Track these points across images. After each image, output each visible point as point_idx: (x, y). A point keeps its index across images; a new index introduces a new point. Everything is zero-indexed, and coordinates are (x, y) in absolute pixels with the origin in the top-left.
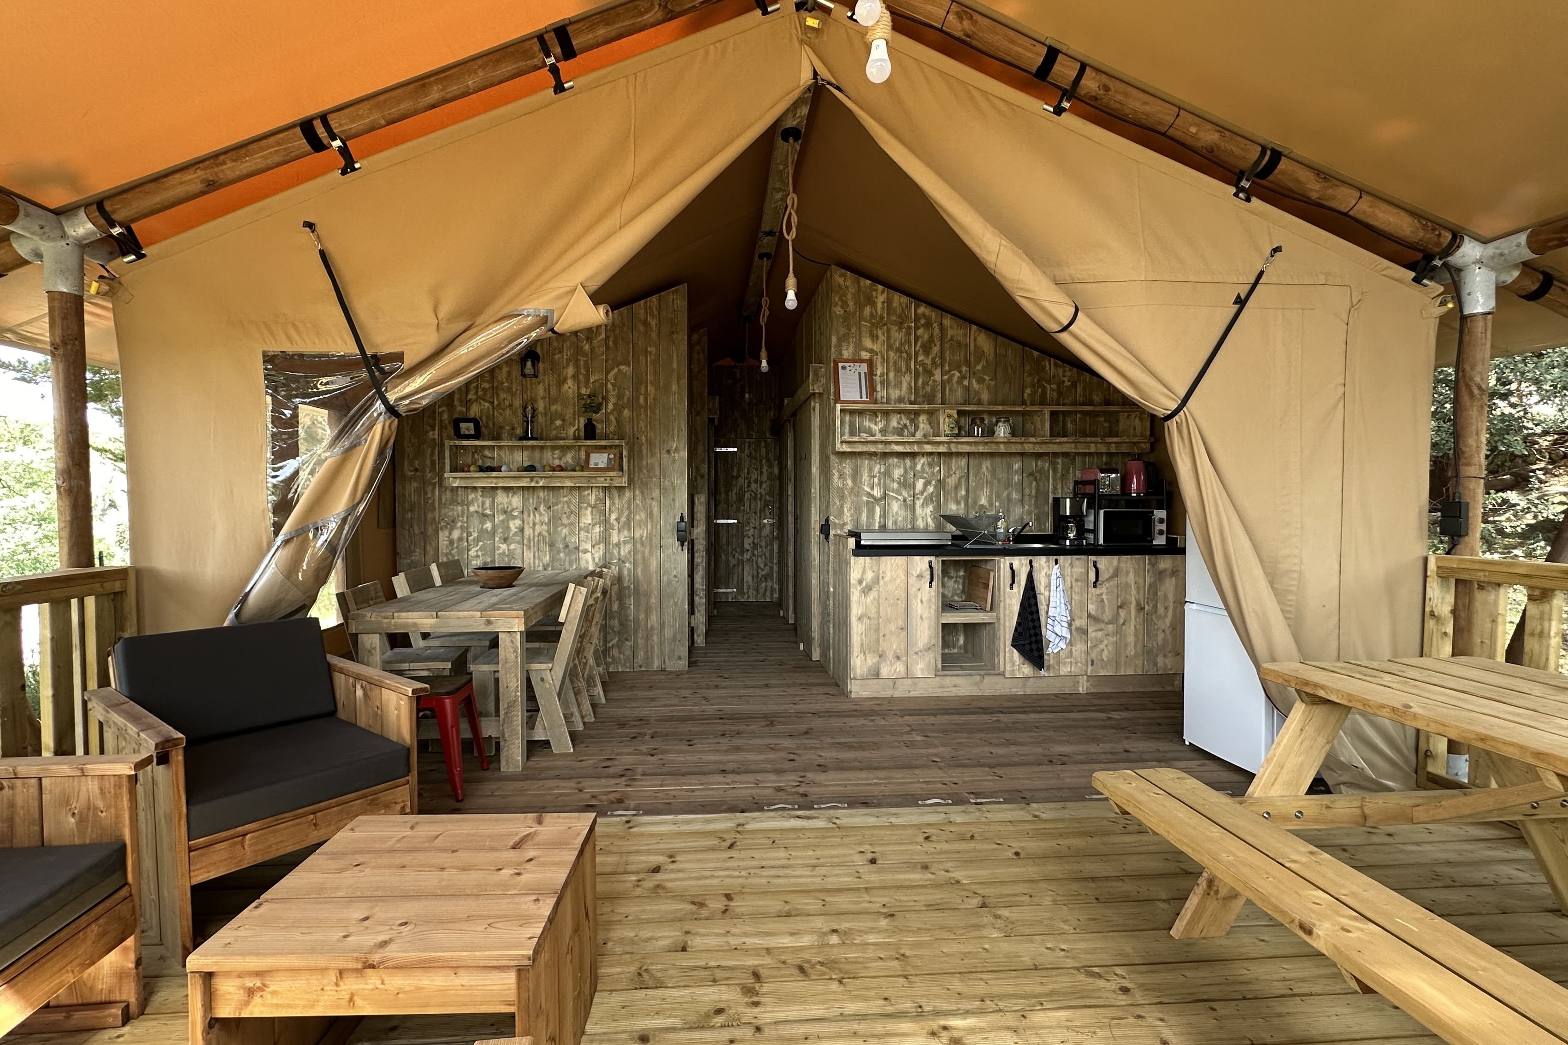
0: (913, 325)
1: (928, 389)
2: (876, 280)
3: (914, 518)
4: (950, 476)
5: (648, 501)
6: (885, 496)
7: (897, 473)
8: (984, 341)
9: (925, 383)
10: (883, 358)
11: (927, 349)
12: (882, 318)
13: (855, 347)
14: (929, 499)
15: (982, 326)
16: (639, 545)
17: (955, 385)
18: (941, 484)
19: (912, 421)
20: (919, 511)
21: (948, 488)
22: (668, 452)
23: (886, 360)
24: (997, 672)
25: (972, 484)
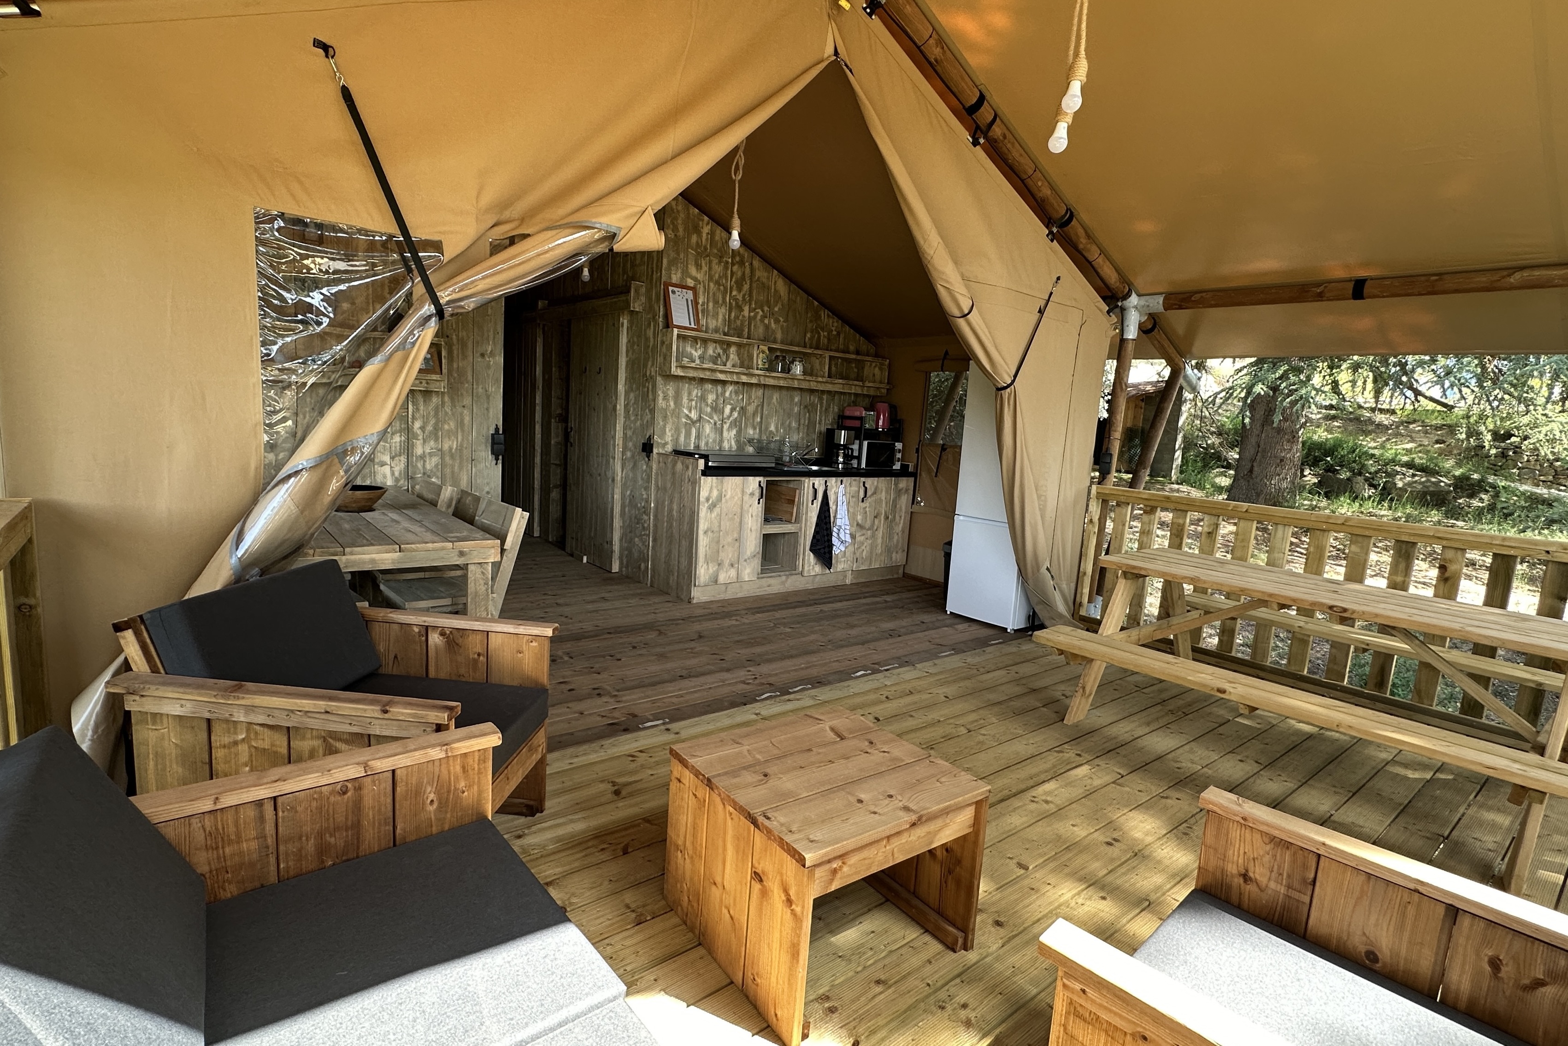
0: (730, 260)
1: (739, 323)
2: (703, 211)
3: (721, 441)
4: (750, 404)
5: (459, 409)
6: (700, 419)
7: (711, 398)
8: (781, 285)
9: (737, 317)
10: (704, 287)
11: (739, 285)
12: (706, 249)
13: (683, 273)
14: (734, 424)
15: (782, 272)
16: (447, 459)
17: (759, 322)
18: (743, 410)
19: (725, 351)
20: (725, 434)
21: (748, 414)
22: (483, 355)
23: (707, 290)
24: (797, 572)
25: (765, 412)
